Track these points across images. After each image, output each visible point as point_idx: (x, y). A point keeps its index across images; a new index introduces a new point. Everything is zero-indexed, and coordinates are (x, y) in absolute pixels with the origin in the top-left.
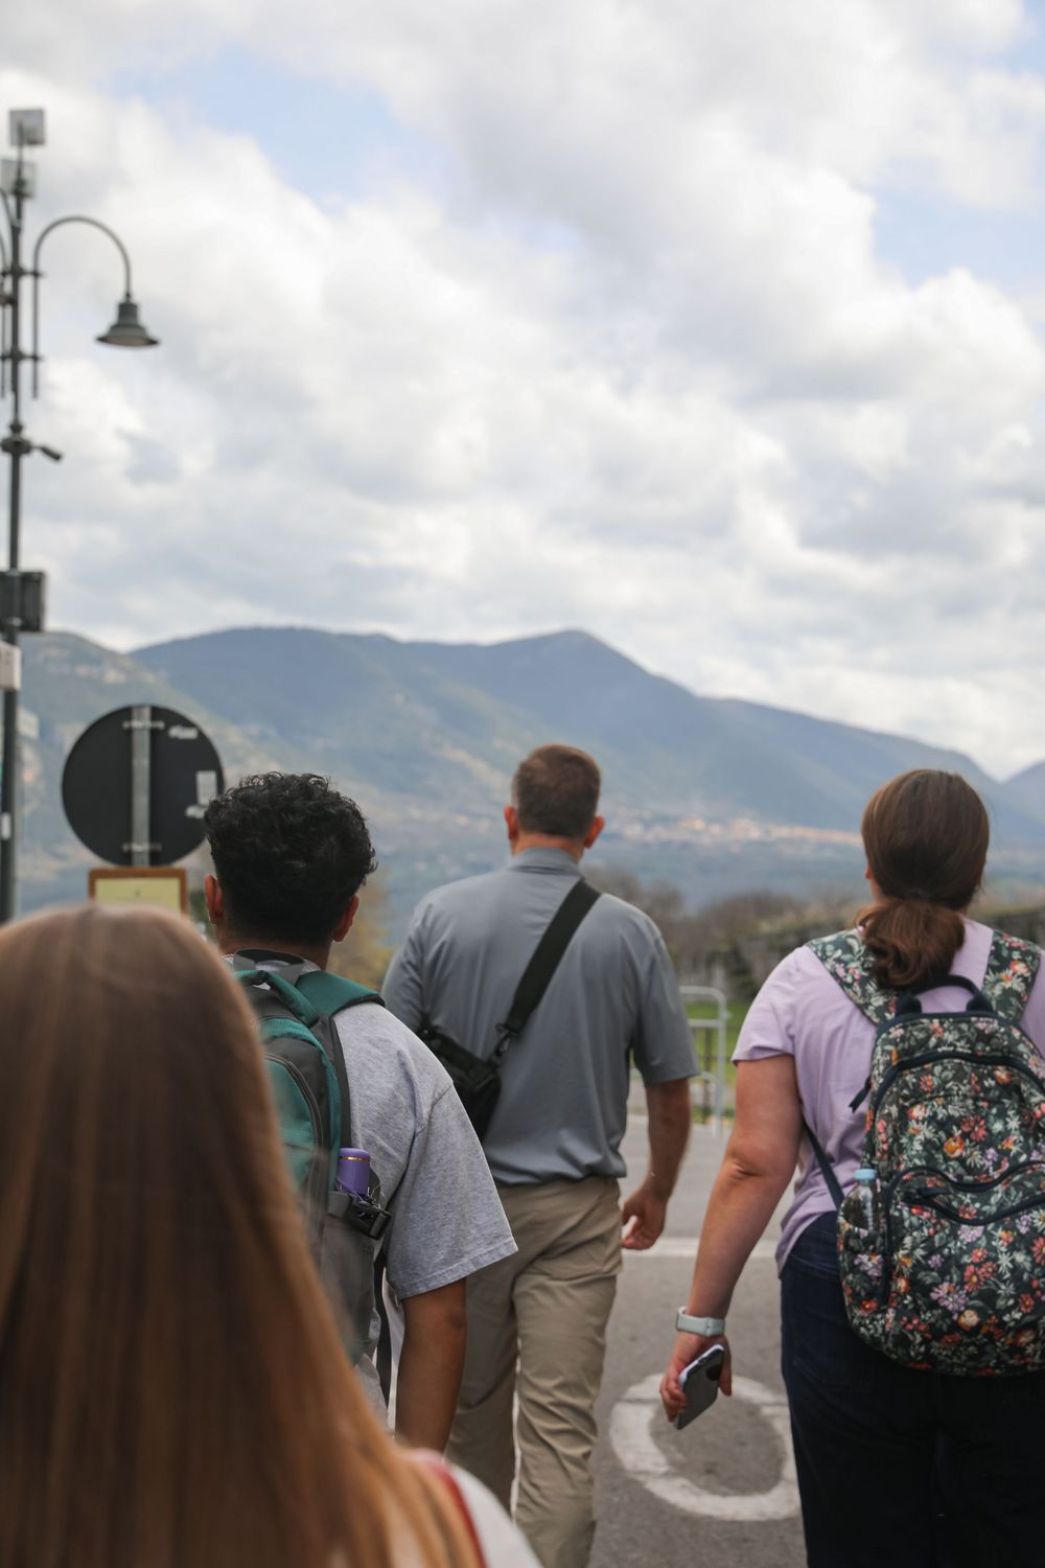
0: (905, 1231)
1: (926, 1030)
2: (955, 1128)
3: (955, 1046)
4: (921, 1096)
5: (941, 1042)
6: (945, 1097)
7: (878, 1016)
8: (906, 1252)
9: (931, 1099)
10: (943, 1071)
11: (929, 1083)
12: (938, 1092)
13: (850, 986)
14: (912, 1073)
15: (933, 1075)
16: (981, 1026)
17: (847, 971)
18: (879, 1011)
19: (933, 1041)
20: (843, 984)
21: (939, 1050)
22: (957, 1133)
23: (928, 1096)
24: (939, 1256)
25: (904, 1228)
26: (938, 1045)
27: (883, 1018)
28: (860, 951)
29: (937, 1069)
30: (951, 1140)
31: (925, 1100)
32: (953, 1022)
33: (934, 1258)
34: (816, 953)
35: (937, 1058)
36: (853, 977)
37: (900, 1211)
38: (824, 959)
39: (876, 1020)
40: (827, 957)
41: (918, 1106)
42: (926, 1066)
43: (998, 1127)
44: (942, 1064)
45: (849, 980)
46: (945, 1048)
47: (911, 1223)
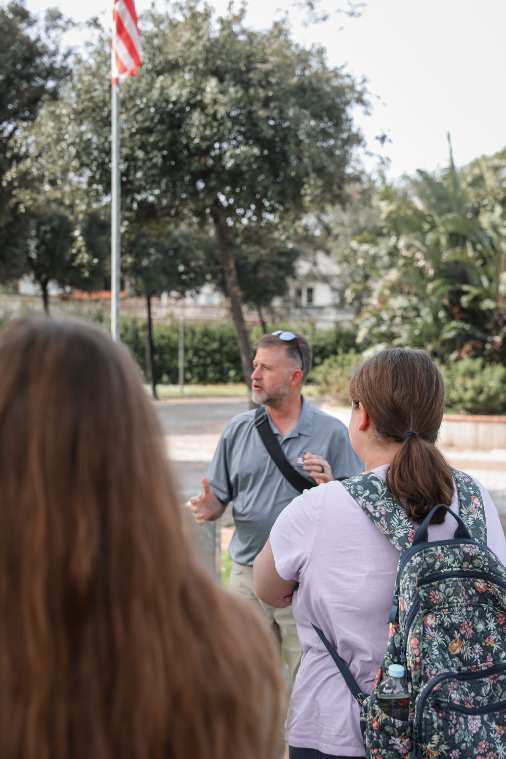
0: (434, 731)
1: (433, 556)
2: (456, 632)
3: (452, 567)
4: (432, 607)
5: (443, 565)
6: (449, 608)
7: (400, 545)
8: (434, 746)
9: (439, 610)
10: (446, 588)
11: (436, 597)
12: (444, 604)
13: (378, 519)
14: (424, 588)
15: (439, 591)
16: (466, 550)
17: (375, 508)
18: (402, 541)
19: (438, 564)
20: (373, 518)
21: (442, 571)
22: (457, 636)
23: (437, 607)
24: (458, 750)
25: (433, 728)
26: (441, 568)
27: (404, 547)
28: (383, 492)
29: (442, 586)
30: (453, 641)
31: (435, 610)
32: (450, 548)
33: (454, 752)
34: (349, 491)
35: (441, 577)
36: (380, 513)
37: (430, 714)
38: (356, 496)
39: (399, 548)
40: (359, 495)
41: (430, 616)
42: (433, 584)
43: (480, 627)
44: (445, 582)
45: (377, 515)
46: (446, 570)
47: (438, 725)
